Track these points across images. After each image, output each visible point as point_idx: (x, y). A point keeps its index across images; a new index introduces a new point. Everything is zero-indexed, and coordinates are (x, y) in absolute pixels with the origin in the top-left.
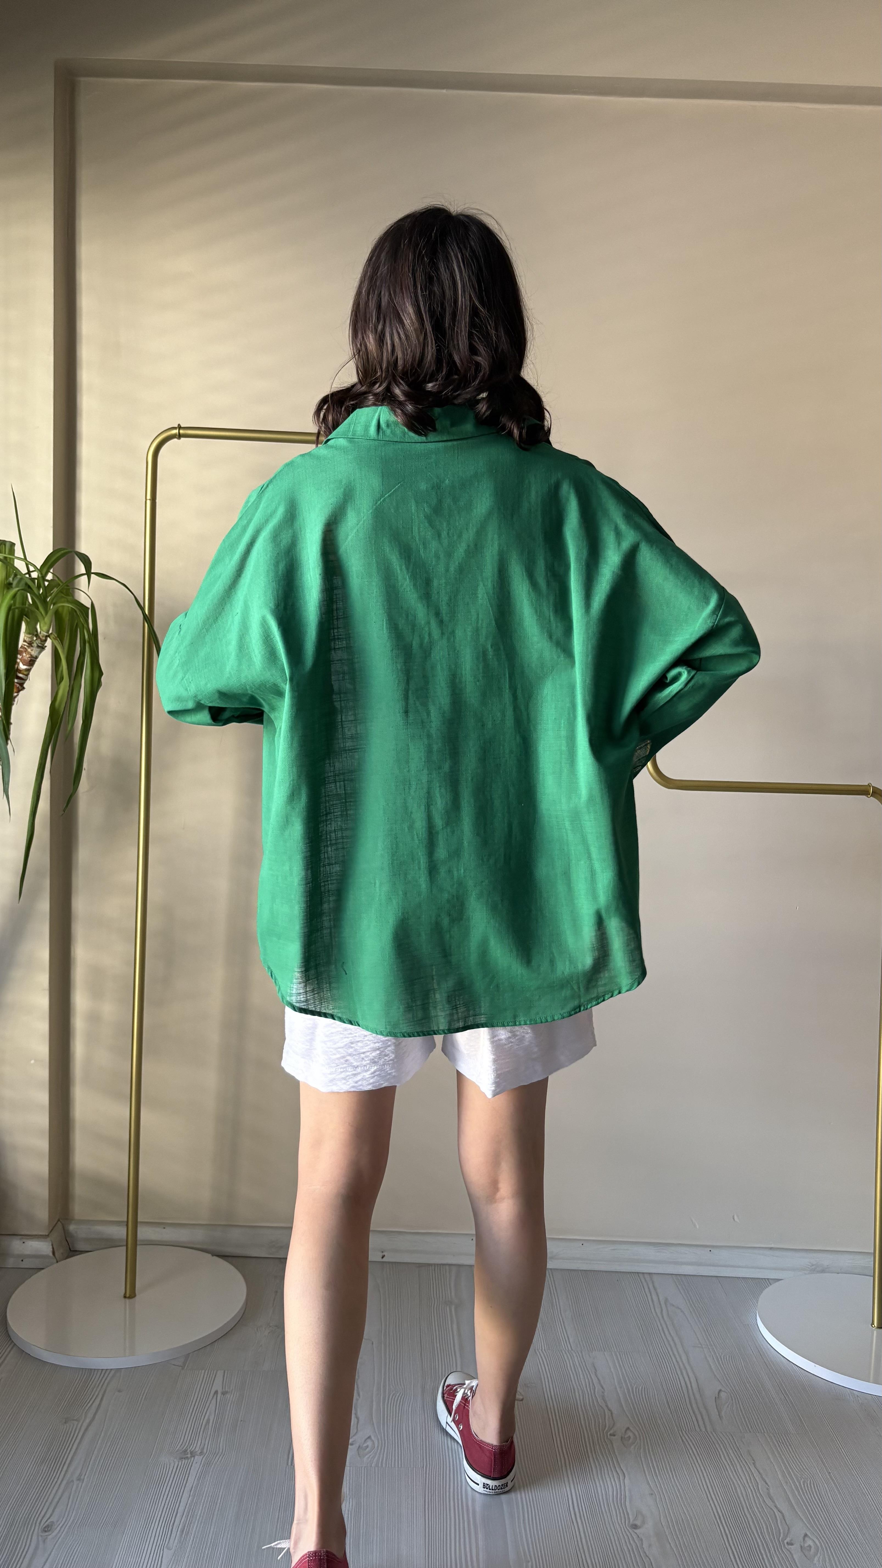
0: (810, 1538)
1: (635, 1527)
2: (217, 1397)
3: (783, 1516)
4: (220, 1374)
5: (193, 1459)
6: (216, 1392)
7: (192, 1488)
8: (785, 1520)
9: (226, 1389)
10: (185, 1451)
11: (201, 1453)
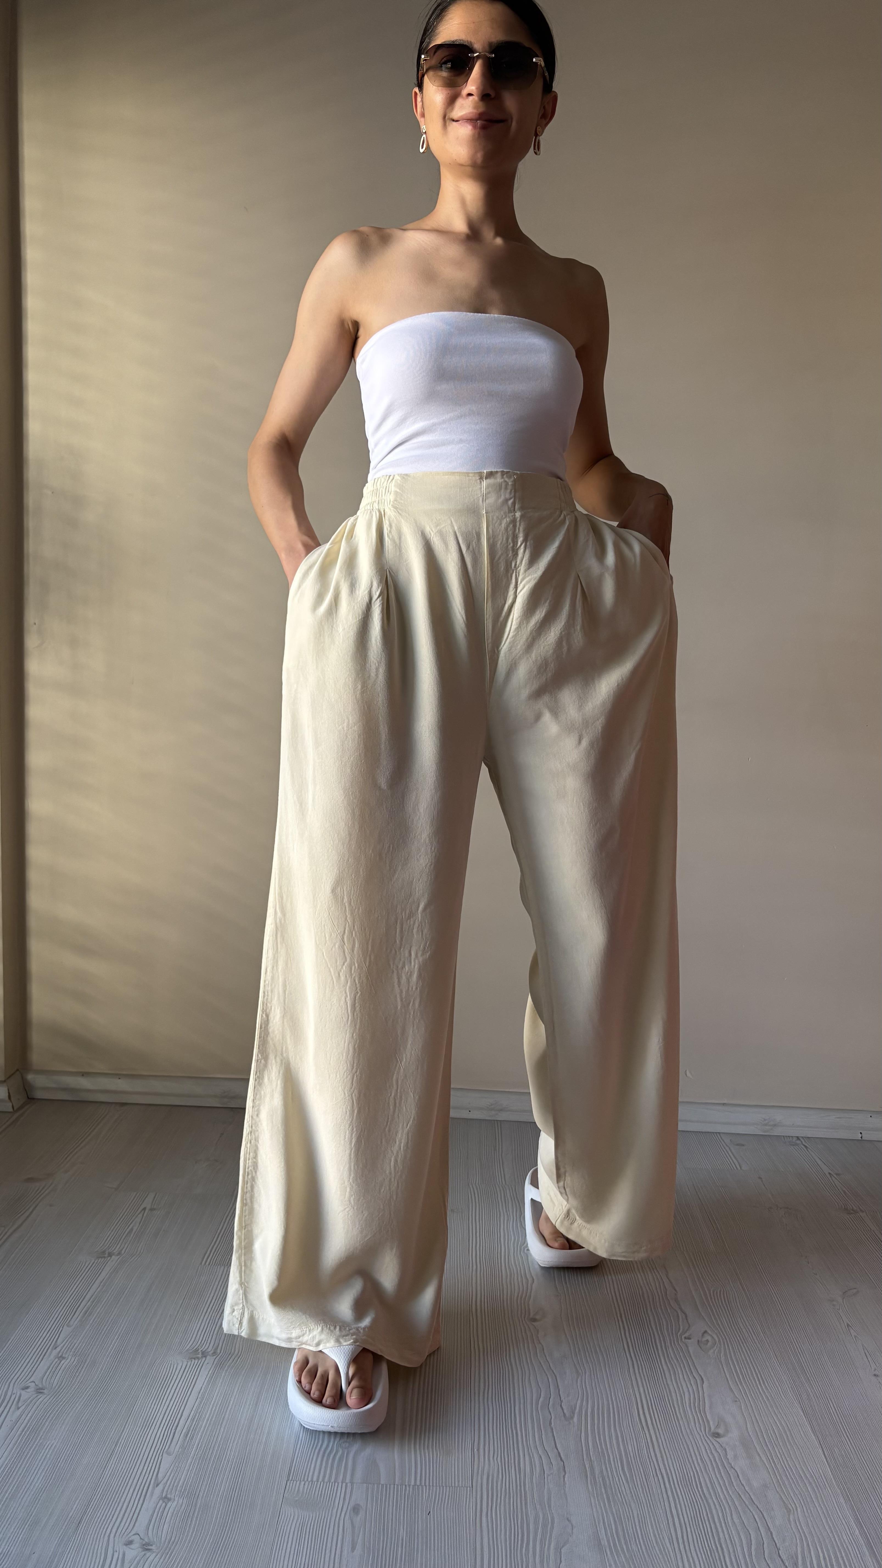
0: (709, 1334)
1: (535, 1320)
2: (144, 1212)
3: (686, 1317)
4: (152, 1195)
5: (109, 1258)
6: (144, 1209)
7: (103, 1280)
8: (687, 1320)
9: (155, 1207)
10: (104, 1252)
11: (119, 1254)
